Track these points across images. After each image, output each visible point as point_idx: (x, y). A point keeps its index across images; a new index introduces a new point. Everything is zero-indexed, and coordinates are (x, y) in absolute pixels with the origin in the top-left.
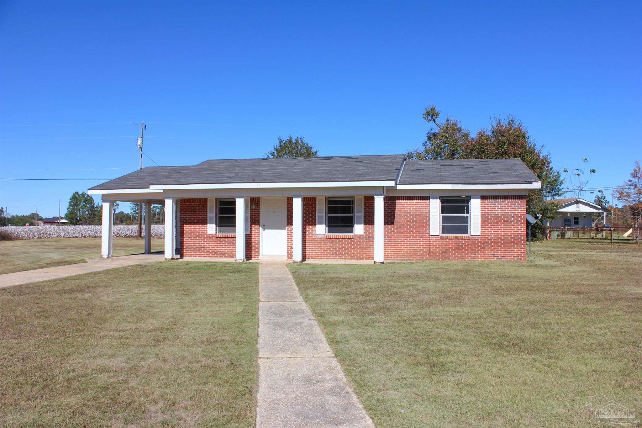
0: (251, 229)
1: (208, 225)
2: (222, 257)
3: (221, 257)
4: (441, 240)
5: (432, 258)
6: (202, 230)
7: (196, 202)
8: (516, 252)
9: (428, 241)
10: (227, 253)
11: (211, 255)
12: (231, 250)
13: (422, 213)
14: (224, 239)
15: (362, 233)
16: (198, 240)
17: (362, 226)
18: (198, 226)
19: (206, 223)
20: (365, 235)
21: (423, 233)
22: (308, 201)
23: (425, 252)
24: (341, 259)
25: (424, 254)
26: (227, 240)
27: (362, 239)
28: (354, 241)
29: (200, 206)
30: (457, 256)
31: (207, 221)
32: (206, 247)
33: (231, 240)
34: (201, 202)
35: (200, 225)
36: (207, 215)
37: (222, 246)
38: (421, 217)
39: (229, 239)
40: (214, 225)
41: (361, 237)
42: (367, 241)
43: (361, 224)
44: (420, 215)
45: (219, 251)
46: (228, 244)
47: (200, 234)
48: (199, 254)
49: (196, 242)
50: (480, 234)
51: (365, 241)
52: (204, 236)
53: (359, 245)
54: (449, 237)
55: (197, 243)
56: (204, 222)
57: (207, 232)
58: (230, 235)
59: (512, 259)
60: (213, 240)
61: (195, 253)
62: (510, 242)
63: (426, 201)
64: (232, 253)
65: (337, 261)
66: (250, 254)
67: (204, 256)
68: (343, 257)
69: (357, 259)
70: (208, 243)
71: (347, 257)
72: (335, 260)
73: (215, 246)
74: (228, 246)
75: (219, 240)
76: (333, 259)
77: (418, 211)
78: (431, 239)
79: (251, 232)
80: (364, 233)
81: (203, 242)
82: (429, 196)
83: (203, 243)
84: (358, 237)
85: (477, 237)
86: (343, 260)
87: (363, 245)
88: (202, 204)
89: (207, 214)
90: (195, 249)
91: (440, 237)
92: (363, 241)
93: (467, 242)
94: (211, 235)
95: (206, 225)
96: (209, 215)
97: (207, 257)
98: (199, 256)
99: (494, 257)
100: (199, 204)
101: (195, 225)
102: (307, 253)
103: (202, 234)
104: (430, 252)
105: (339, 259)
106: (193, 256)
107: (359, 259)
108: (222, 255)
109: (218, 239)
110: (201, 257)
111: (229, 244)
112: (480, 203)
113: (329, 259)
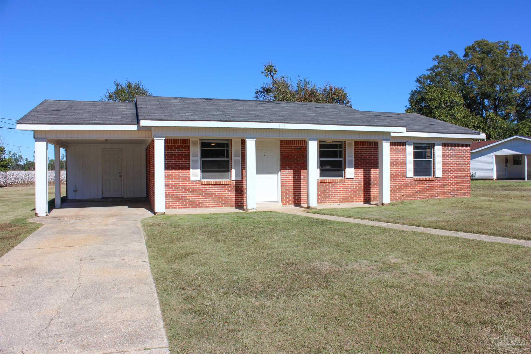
0: (242, 174)
1: (191, 170)
2: (209, 207)
3: (207, 207)
4: (414, 182)
5: (408, 198)
6: (183, 177)
7: (174, 144)
8: (464, 191)
9: (405, 183)
10: (214, 202)
11: (195, 205)
12: (219, 198)
13: (400, 157)
14: (210, 186)
15: (352, 176)
16: (177, 188)
17: (353, 170)
18: (177, 172)
19: (189, 169)
20: (355, 178)
21: (401, 176)
22: (303, 145)
23: (403, 193)
24: (334, 202)
25: (402, 194)
26: (215, 187)
27: (352, 182)
28: (346, 185)
29: (179, 148)
30: (425, 195)
31: (189, 166)
32: (188, 197)
33: (219, 187)
34: (181, 143)
35: (181, 171)
36: (189, 159)
37: (209, 194)
38: (399, 161)
39: (217, 186)
40: (199, 171)
41: (351, 181)
42: (356, 184)
43: (352, 168)
44: (399, 159)
45: (204, 201)
46: (215, 192)
47: (180, 181)
48: (180, 205)
49: (176, 190)
50: (441, 176)
51: (355, 184)
52: (186, 183)
53: (349, 188)
54: (421, 179)
55: (177, 192)
56: (186, 167)
57: (189, 179)
58: (218, 181)
59: (462, 196)
60: (197, 188)
61: (174, 203)
62: (461, 182)
63: (403, 147)
64: (220, 202)
65: (330, 205)
66: (242, 201)
67: (185, 208)
68: (335, 200)
69: (348, 202)
70: (191, 192)
71: (339, 200)
72: (329, 204)
73: (200, 194)
74: (216, 194)
75: (204, 188)
76: (327, 203)
77: (397, 155)
78: (407, 181)
79: (242, 178)
80: (355, 177)
81: (185, 190)
82: (406, 143)
83: (184, 192)
84: (349, 181)
85: (439, 178)
86: (336, 203)
87: (354, 188)
88: (182, 146)
89: (189, 157)
90: (174, 199)
91: (413, 179)
92: (353, 184)
93: (432, 183)
94: (194, 182)
95: (187, 171)
96: (192, 159)
97: (189, 207)
98: (179, 208)
99: (450, 195)
100: (178, 146)
101: (174, 171)
102: (302, 198)
103: (183, 181)
104: (406, 192)
105: (332, 202)
106: (172, 208)
107: (350, 202)
108: (209, 205)
109: (204, 186)
110: (183, 208)
111: (217, 191)
112: (441, 150)
113: (323, 203)
